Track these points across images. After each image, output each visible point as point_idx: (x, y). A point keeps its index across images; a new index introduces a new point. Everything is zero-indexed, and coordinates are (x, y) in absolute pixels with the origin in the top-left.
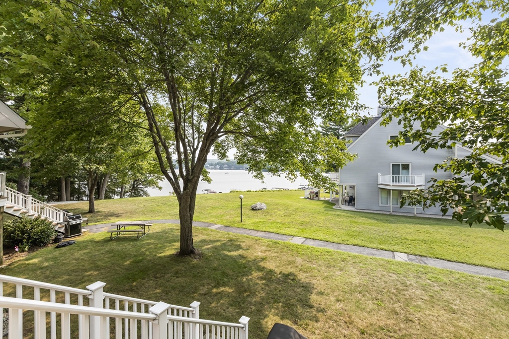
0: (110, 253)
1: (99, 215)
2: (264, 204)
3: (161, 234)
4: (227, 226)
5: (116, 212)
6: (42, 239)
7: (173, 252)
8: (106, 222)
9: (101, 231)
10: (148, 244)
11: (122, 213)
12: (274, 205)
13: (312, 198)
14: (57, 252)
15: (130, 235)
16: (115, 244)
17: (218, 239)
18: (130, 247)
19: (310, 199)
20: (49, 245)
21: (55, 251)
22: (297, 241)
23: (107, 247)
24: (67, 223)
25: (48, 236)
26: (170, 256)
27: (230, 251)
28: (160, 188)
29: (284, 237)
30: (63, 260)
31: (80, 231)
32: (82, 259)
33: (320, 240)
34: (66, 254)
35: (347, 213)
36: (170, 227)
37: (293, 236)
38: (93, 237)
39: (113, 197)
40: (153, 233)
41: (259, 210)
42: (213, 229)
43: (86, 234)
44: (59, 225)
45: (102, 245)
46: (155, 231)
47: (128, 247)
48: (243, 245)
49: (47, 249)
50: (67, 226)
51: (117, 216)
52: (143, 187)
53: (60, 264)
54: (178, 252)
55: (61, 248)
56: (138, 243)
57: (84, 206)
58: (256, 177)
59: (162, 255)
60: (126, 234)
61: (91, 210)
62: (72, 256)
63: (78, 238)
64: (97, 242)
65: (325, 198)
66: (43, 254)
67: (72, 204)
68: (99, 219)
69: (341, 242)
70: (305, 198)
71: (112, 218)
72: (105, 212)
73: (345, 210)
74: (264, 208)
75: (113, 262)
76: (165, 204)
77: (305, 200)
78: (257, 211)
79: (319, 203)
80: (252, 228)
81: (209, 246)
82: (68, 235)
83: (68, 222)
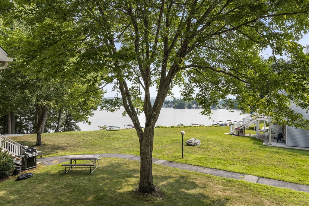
0: (69, 188)
1: (46, 147)
2: (198, 140)
3: (110, 168)
4: (171, 162)
5: (61, 145)
6: (5, 172)
7: (130, 189)
8: (54, 155)
9: (53, 164)
10: (103, 179)
11: (66, 147)
12: (205, 141)
13: (237, 134)
14: (19, 185)
15: (81, 169)
16: (70, 178)
17: (168, 175)
18: (86, 182)
19: (236, 135)
20: (10, 177)
21: (17, 184)
22: (250, 179)
23: (63, 180)
24: (23, 156)
25: (10, 169)
26: (130, 193)
27: (188, 189)
28: (90, 123)
29: (234, 175)
30: (27, 194)
31: (35, 164)
32: (44, 193)
33: (275, 179)
34: (28, 187)
35: (285, 150)
36: (117, 162)
37: (244, 174)
38: (47, 170)
39: (49, 131)
40: (103, 167)
41: (194, 145)
42: (158, 164)
43: (40, 167)
44: (17, 157)
45: (59, 178)
46: (103, 165)
47: (83, 181)
48: (197, 182)
49: (8, 182)
50: (24, 158)
51: (63, 149)
52: (74, 121)
53: (25, 198)
54: (136, 189)
55: (22, 181)
56: (92, 177)
57: (30, 139)
58: (203, 113)
59: (121, 191)
60: (78, 168)
61: (38, 143)
62: (34, 190)
63: (34, 171)
64: (53, 175)
65: (250, 135)
66: (6, 187)
67: (19, 137)
68: (47, 152)
69: (299, 182)
70: (230, 134)
71: (58, 151)
72: (50, 145)
73: (276, 147)
74: (199, 143)
75: (76, 197)
76: (102, 138)
77: (230, 136)
78: (193, 147)
79: (245, 139)
80: (197, 164)
81: (164, 183)
82: (25, 168)
83: (25, 155)
